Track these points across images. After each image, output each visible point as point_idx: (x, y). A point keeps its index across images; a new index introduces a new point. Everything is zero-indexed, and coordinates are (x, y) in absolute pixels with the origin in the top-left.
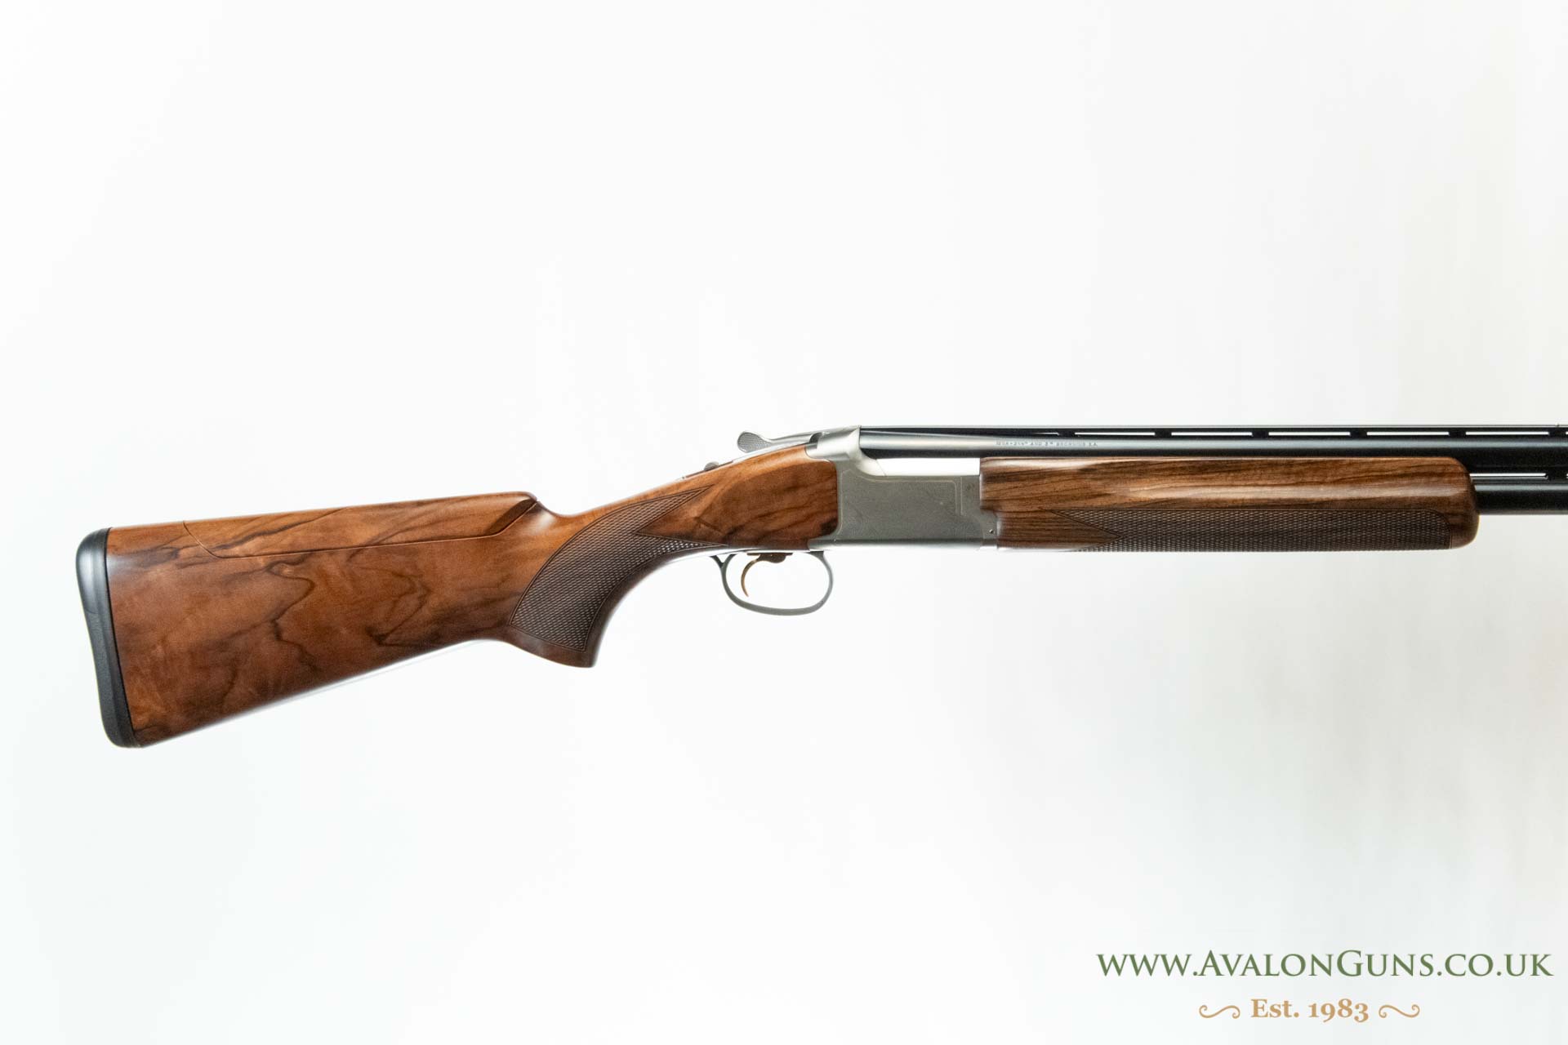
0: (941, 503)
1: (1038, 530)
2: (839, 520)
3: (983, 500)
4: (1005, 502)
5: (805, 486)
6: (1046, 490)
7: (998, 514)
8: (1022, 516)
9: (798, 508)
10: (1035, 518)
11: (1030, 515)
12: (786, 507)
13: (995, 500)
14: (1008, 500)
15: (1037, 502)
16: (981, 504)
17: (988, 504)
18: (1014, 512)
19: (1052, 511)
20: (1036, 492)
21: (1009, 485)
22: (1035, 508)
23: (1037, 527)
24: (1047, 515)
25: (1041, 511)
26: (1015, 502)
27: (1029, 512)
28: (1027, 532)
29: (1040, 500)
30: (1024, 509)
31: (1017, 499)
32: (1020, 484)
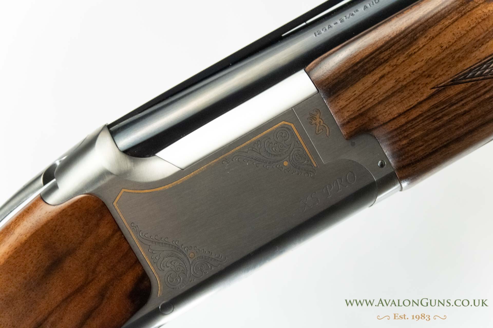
0: (286, 163)
1: (450, 121)
2: (150, 274)
3: (343, 125)
4: (379, 108)
5: (70, 253)
6: (429, 55)
7: (376, 133)
8: (414, 114)
9: (79, 290)
10: (436, 106)
11: (426, 107)
12: (60, 298)
13: (361, 115)
14: (380, 103)
15: (425, 81)
16: (344, 132)
17: (354, 126)
18: (400, 115)
19: (455, 82)
20: (417, 66)
21: (370, 79)
22: (428, 92)
23: (446, 118)
24: (452, 92)
25: (438, 92)
26: (393, 99)
27: (421, 103)
28: (434, 134)
29: (429, 76)
30: (413, 102)
31: (393, 94)
32: (386, 69)
